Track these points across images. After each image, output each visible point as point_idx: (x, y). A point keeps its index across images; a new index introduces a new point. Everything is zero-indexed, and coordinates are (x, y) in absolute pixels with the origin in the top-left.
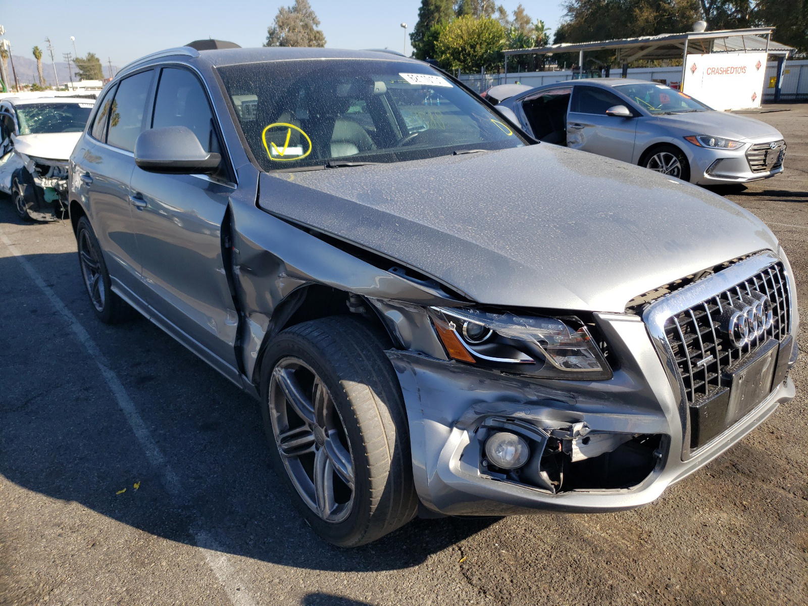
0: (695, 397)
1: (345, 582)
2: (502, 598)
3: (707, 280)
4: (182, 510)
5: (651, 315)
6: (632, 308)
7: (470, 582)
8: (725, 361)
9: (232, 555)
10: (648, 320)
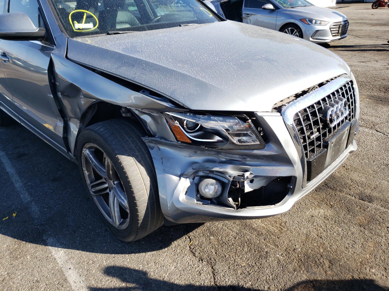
0: (310, 155)
1: (128, 260)
2: (211, 262)
3: (315, 92)
4: (40, 227)
5: (286, 112)
6: (275, 108)
7: (194, 254)
8: (325, 135)
9: (67, 250)
10: (284, 115)
